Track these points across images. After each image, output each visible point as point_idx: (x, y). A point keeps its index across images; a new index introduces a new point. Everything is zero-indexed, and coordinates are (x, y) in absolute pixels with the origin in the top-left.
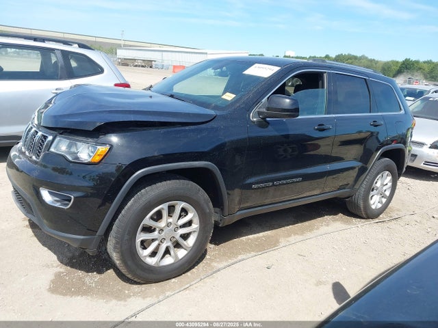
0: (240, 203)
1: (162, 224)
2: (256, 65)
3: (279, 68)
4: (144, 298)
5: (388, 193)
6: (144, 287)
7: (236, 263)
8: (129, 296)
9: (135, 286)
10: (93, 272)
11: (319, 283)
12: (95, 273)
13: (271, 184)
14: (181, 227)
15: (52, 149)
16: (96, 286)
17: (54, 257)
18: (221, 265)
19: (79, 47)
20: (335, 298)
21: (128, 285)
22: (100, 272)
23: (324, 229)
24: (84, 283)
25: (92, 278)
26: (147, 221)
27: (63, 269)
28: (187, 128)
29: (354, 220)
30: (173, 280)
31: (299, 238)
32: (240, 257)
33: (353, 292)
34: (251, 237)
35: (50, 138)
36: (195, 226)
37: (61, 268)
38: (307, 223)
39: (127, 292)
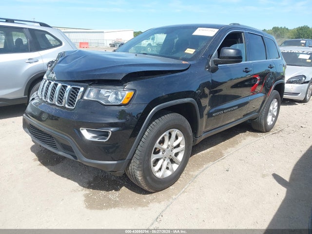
0: (206, 127)
1: (165, 146)
2: (199, 29)
3: (218, 30)
4: (160, 202)
5: (275, 114)
6: (154, 195)
7: (204, 170)
8: (148, 203)
9: (148, 195)
10: (111, 190)
11: (264, 176)
12: (114, 191)
13: (222, 112)
14: (175, 148)
15: (85, 98)
16: (120, 200)
17: (76, 184)
18: (196, 173)
19: (41, 25)
20: (279, 183)
21: (142, 196)
22: (117, 190)
23: (244, 142)
24: (110, 199)
25: (113, 195)
26: (157, 145)
27: (88, 191)
28: (177, 74)
29: (259, 134)
30: (171, 187)
31: (233, 149)
32: (205, 166)
33: (287, 178)
34: (203, 152)
35: (82, 89)
36: (182, 146)
37: (85, 191)
38: (231, 140)
39: (144, 200)
